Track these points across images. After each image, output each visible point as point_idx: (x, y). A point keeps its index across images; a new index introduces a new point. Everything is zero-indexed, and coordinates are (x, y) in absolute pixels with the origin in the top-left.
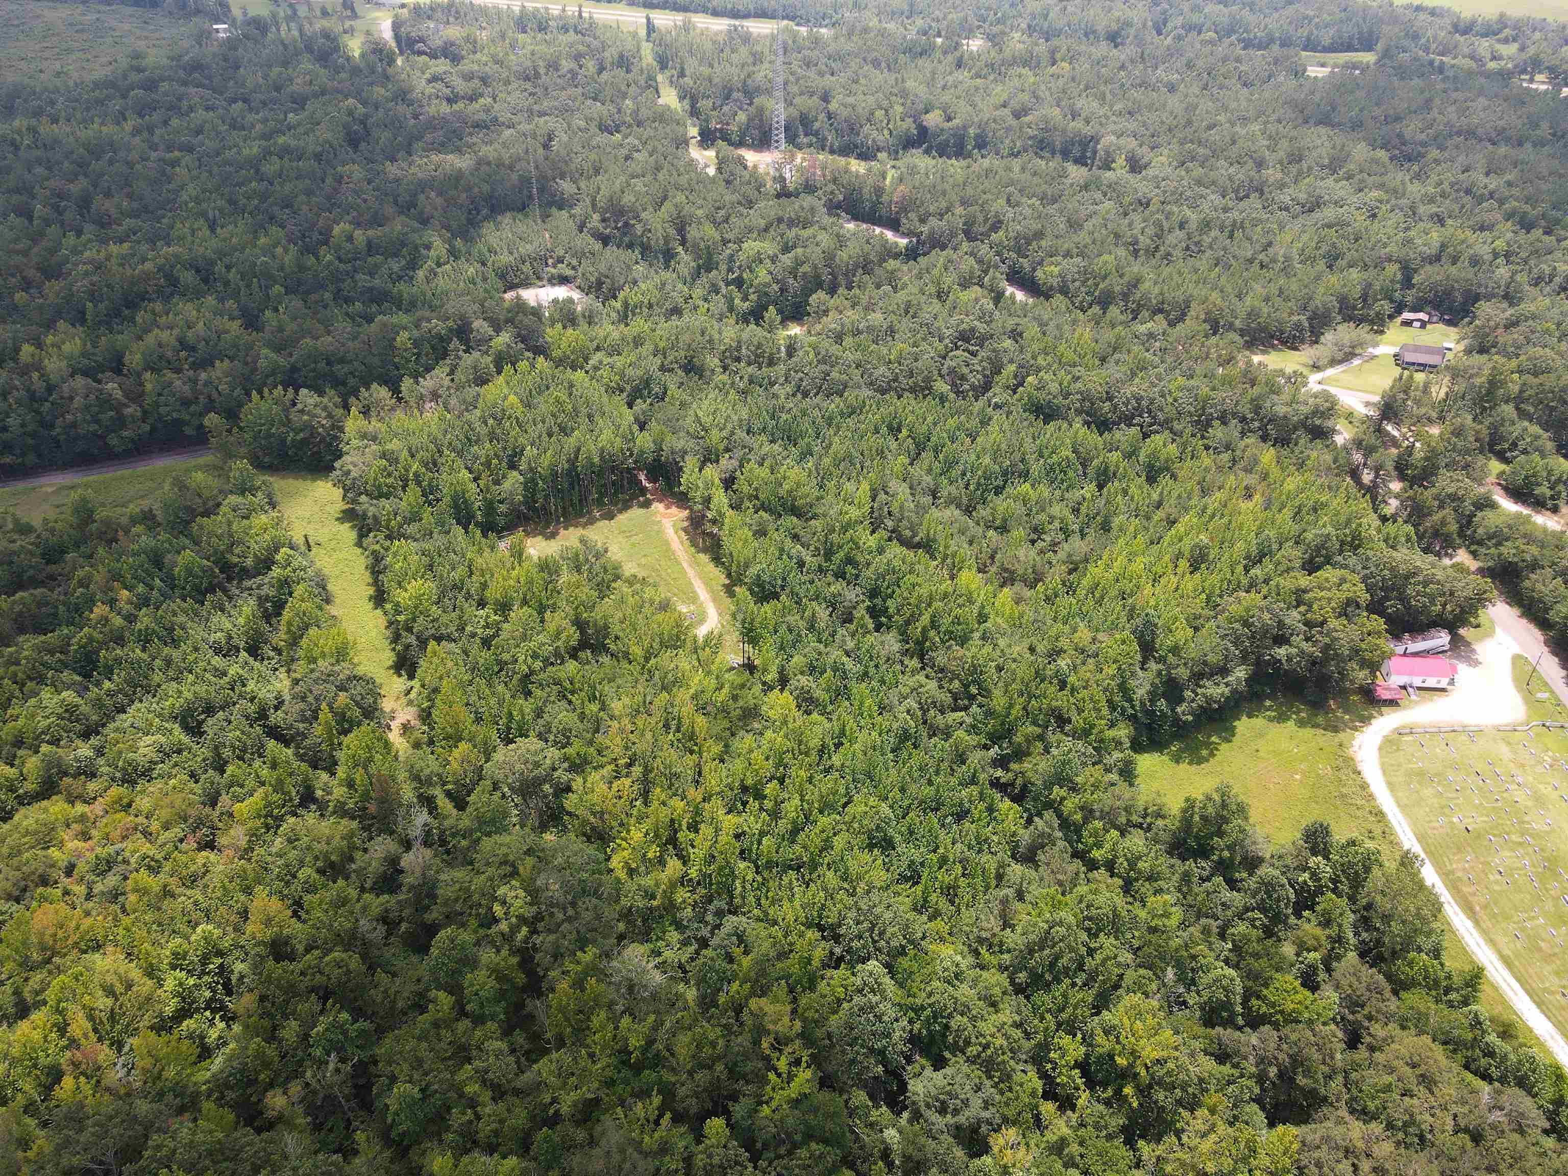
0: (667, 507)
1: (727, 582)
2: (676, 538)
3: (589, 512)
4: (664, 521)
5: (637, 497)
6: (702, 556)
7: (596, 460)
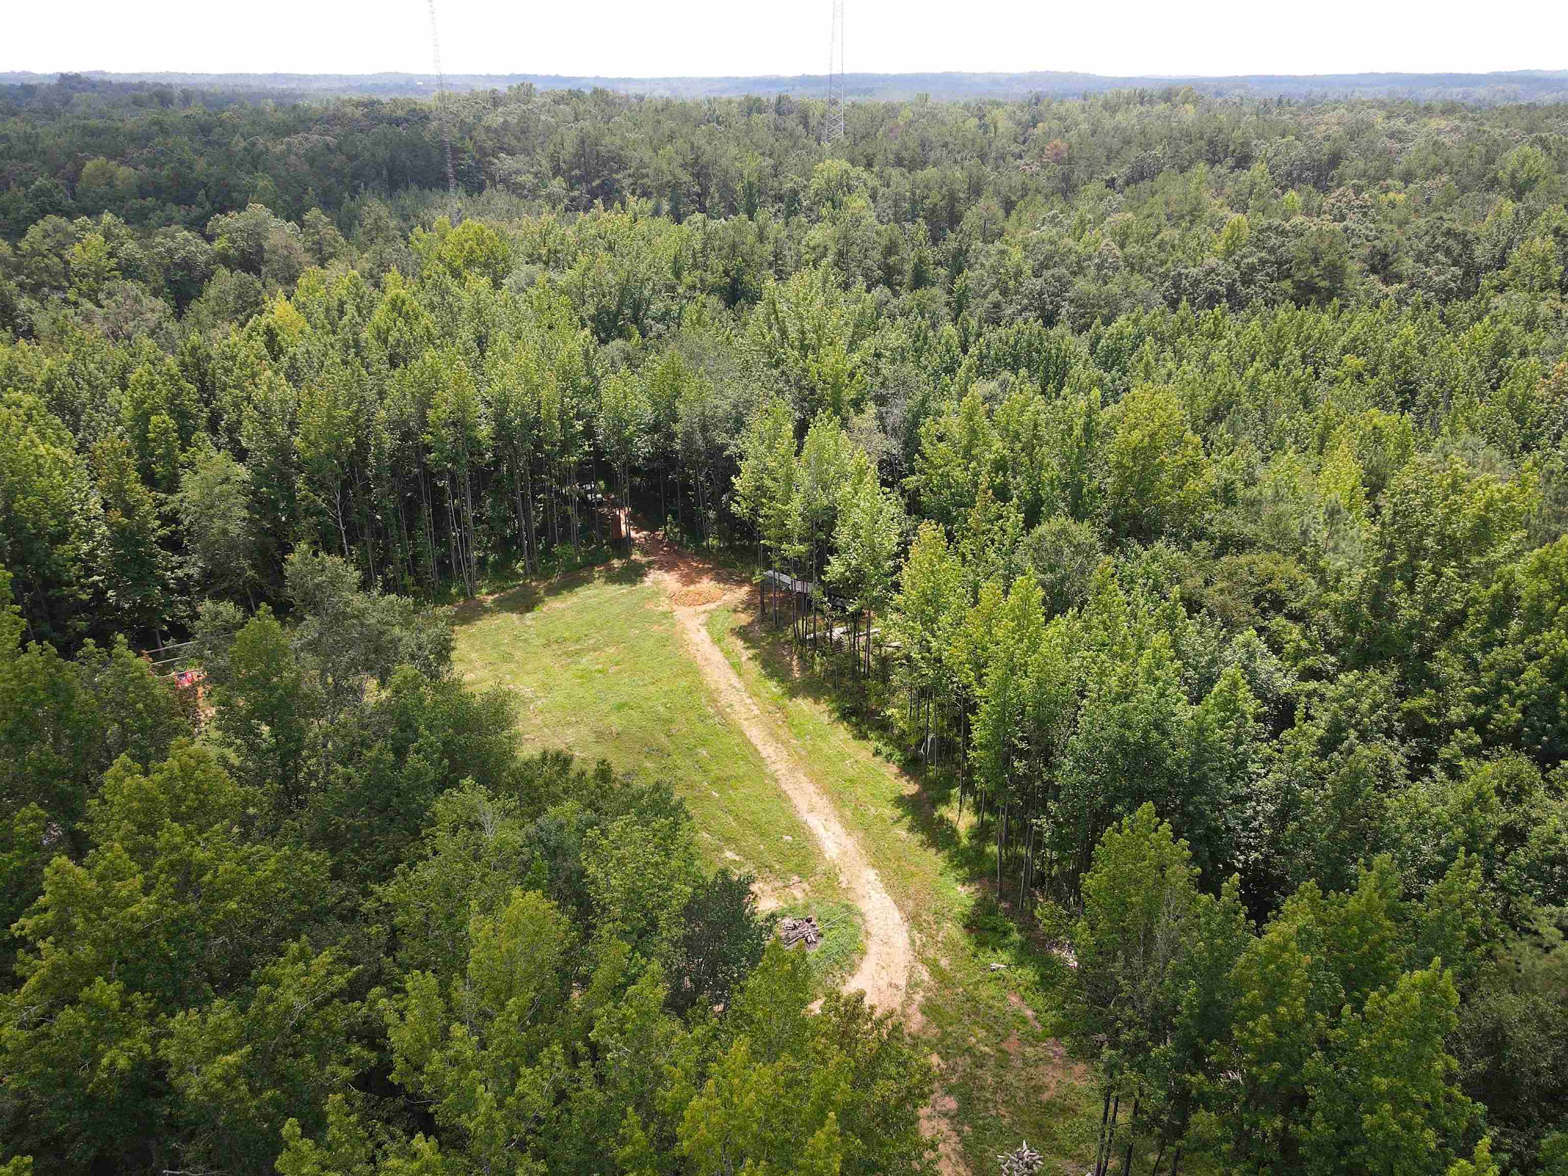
0: (689, 580)
1: (911, 788)
2: (717, 656)
3: (468, 594)
4: (682, 613)
5: (605, 561)
6: (804, 705)
7: (485, 431)
